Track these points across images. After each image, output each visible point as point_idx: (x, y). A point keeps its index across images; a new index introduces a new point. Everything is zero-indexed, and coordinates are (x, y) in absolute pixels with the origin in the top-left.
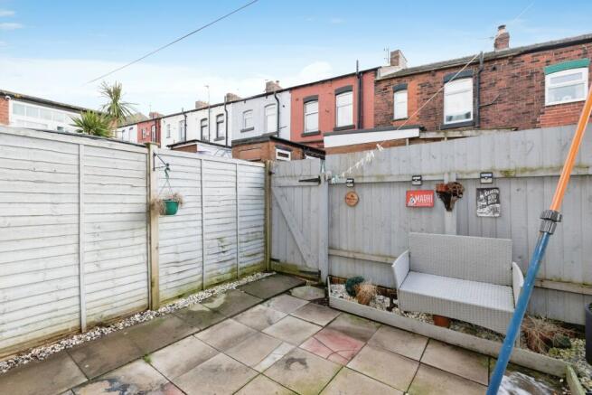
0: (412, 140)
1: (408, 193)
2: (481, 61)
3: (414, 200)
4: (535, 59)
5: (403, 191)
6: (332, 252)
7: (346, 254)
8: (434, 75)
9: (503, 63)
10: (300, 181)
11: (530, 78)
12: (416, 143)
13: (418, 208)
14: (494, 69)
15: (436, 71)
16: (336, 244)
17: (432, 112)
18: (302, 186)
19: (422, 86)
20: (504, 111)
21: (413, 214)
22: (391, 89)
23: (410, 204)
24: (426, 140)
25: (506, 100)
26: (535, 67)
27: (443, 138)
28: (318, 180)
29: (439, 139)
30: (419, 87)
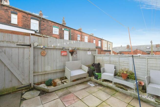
0: (32, 34)
1: (61, 52)
2: (41, 18)
3: (63, 54)
4: (51, 23)
5: (60, 51)
6: (35, 74)
7: (42, 73)
8: (28, 15)
9: (46, 21)
10: (17, 45)
11: (50, 27)
12: (33, 35)
13: (64, 56)
14: (44, 21)
15: (28, 14)
16: (36, 70)
17: (27, 26)
18: (18, 48)
19: (24, 16)
20: (46, 32)
21: (63, 57)
22: (10, 11)
23: (62, 55)
24: (37, 35)
25: (46, 30)
26: (51, 25)
27: (42, 36)
28: (30, 46)
29: (41, 36)
30: (22, 16)
